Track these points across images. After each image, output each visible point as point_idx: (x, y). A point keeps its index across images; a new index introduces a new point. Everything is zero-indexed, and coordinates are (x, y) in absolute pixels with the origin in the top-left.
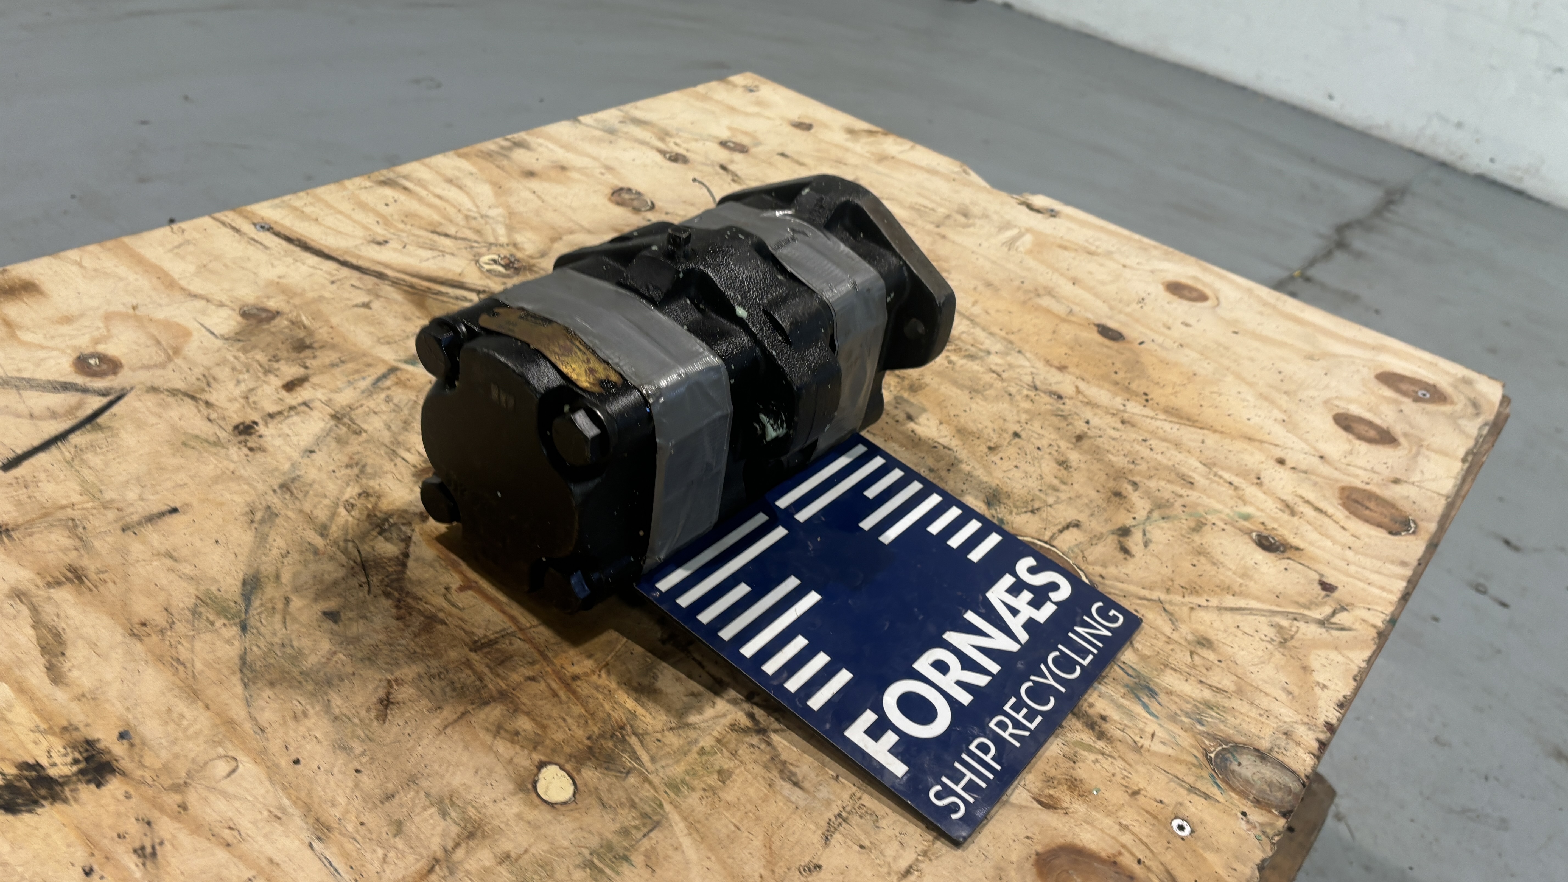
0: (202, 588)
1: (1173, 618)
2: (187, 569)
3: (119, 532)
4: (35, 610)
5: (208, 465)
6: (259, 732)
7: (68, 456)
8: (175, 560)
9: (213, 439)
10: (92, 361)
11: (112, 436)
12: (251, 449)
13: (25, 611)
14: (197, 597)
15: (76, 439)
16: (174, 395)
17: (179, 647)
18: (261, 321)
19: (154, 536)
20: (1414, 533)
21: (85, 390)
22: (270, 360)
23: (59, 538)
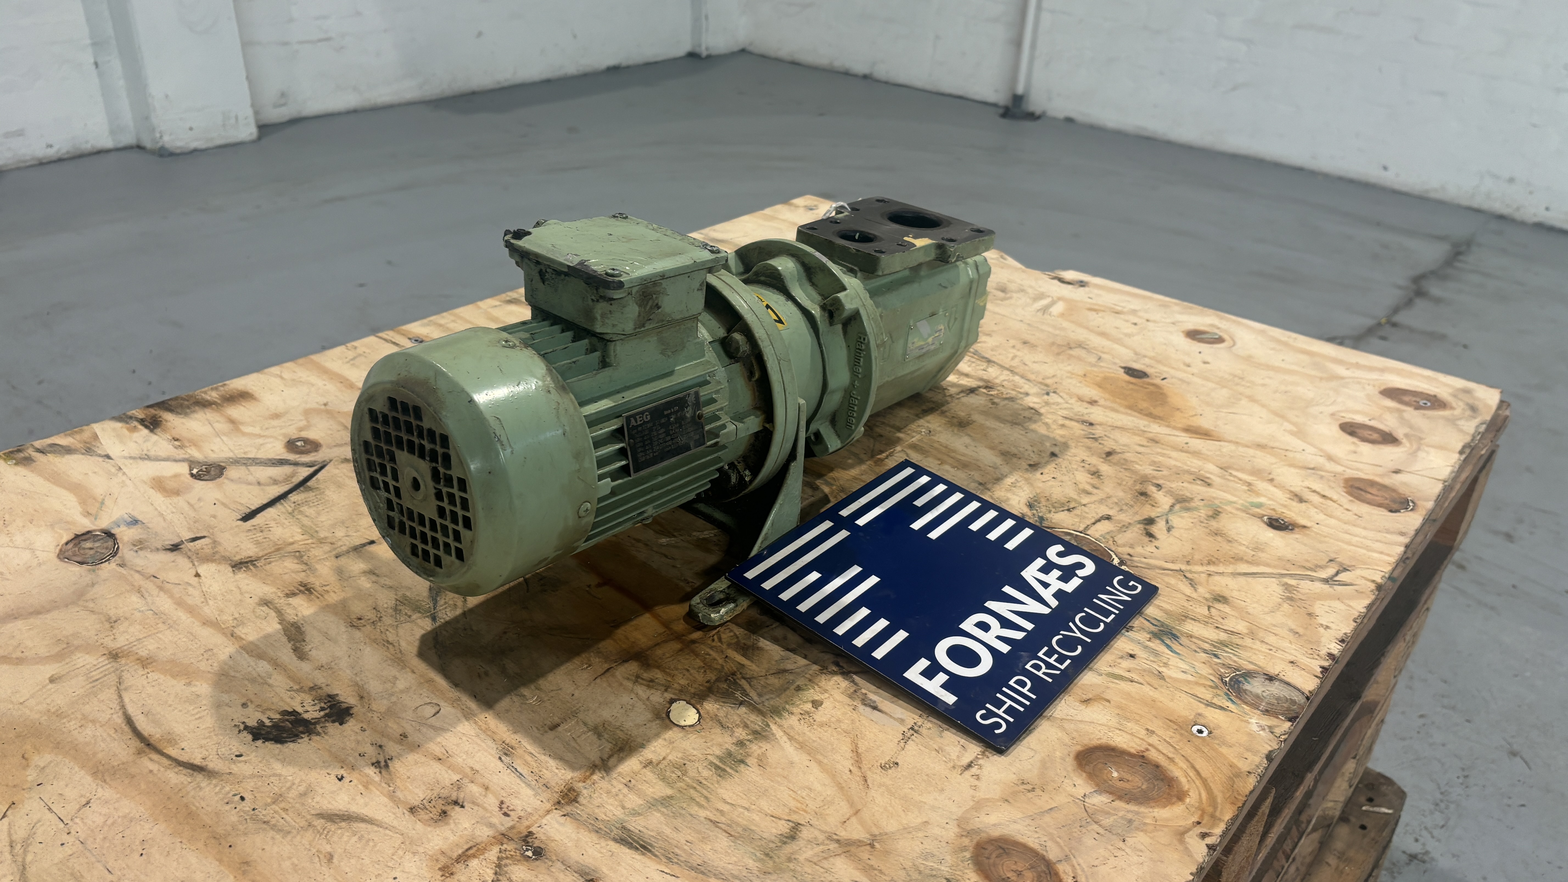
0: (400, 593)
1: (1193, 584)
2: (388, 582)
3: (333, 559)
4: (279, 613)
6: (455, 686)
7: (290, 510)
8: (378, 576)
10: (299, 444)
11: (320, 494)
13: (273, 614)
14: (397, 600)
15: (293, 497)
17: (387, 632)
19: (360, 561)
20: (1412, 510)
21: (296, 464)
23: (290, 564)
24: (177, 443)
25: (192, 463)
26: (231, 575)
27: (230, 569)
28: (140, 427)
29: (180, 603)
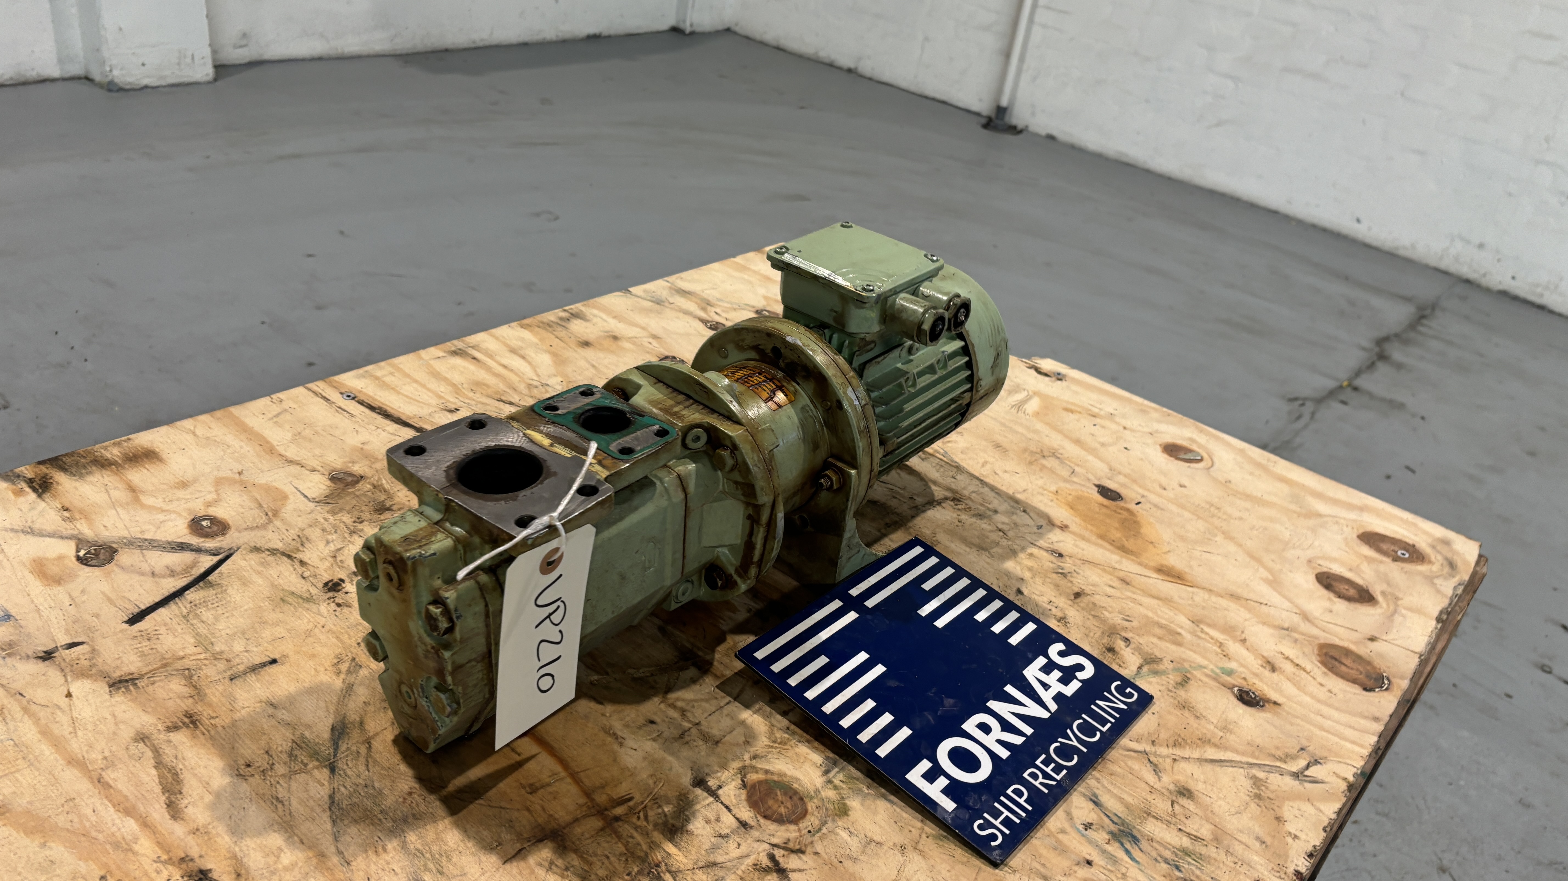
0: (298, 733)
1: (1156, 770)
2: (285, 716)
3: (227, 681)
4: (157, 752)
5: (302, 619)
6: (346, 865)
7: (185, 611)
8: (274, 707)
9: (306, 595)
10: (204, 523)
11: (222, 592)
12: (339, 605)
13: (149, 754)
14: (293, 741)
15: (191, 595)
16: (274, 554)
17: (278, 786)
18: (347, 485)
19: (257, 685)
20: (1387, 689)
21: (198, 550)
22: (354, 522)
23: (177, 686)
24: (66, 514)
25: (80, 542)
26: (108, 697)
27: (107, 689)
28: (28, 490)
29: (45, 733)
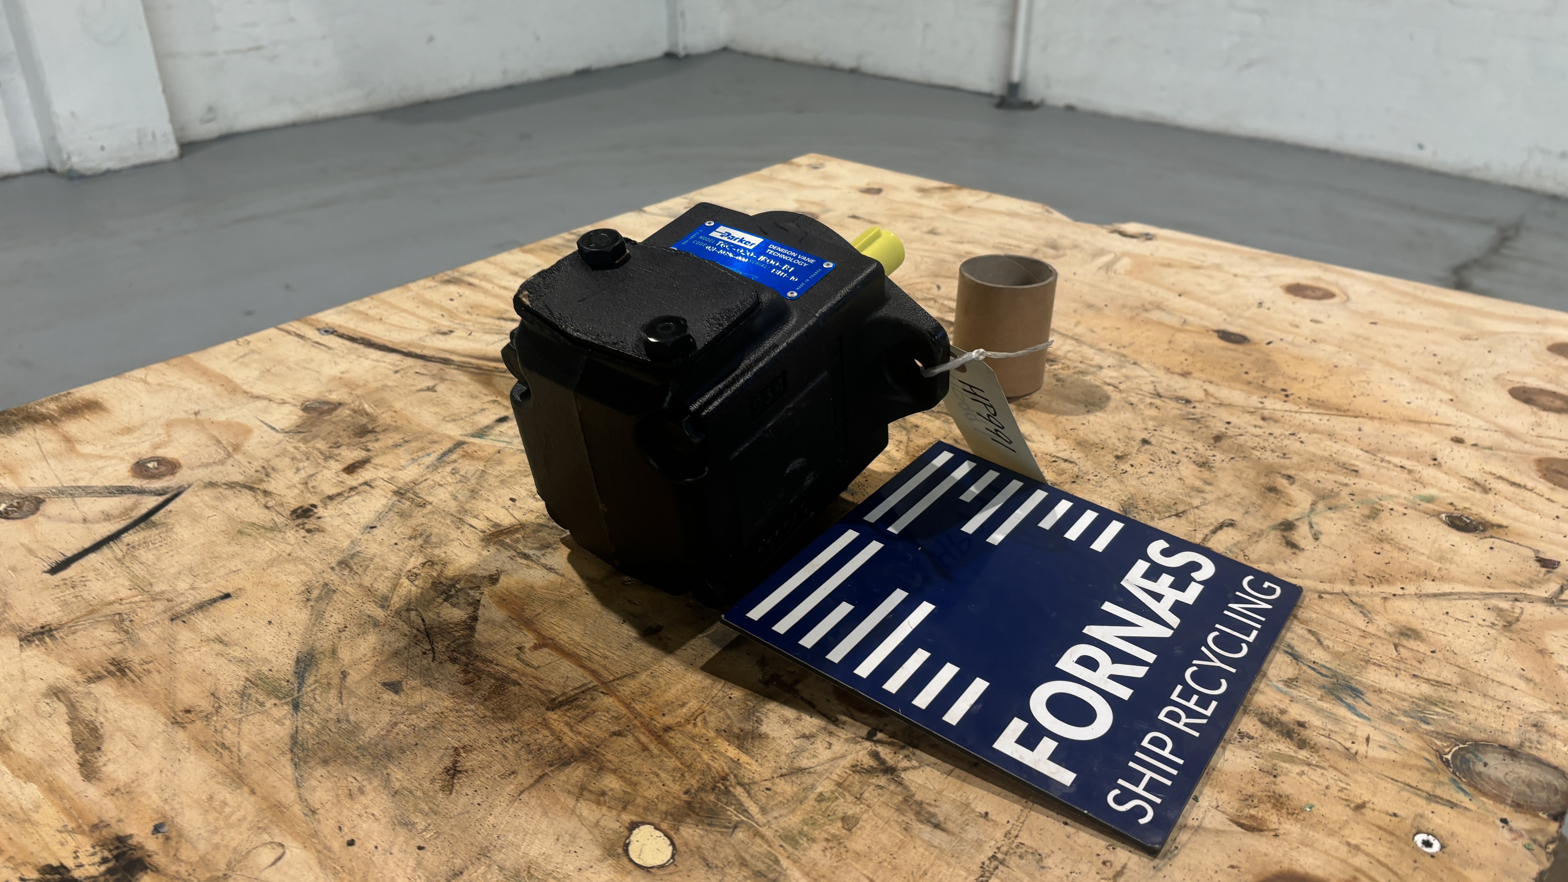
0: (252, 670)
1: (1364, 611)
2: (238, 652)
3: (167, 622)
4: (72, 707)
5: (264, 549)
6: (310, 813)
7: (120, 554)
8: (226, 645)
9: (270, 525)
10: (150, 465)
11: (167, 531)
12: (309, 531)
13: (62, 708)
14: (248, 679)
15: (129, 537)
16: (232, 488)
17: (225, 731)
18: (322, 413)
19: (204, 624)
21: (141, 492)
22: (330, 447)
23: (105, 633)
25: (2, 497)
26: (17, 651)
27: (17, 643)
